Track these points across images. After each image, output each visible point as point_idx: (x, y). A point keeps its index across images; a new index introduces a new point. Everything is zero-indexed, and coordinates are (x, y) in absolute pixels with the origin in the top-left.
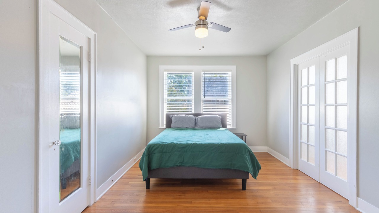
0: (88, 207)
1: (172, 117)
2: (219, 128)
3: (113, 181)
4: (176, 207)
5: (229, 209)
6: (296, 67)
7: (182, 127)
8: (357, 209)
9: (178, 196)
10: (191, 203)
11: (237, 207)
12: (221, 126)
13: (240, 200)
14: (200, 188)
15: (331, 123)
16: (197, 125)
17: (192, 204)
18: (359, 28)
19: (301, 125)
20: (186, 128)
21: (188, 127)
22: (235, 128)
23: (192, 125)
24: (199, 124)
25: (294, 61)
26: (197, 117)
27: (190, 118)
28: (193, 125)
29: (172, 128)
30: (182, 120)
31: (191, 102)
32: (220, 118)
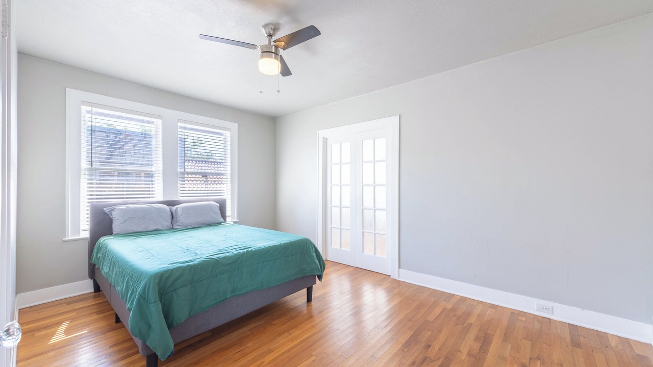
1: (113, 210)
6: (325, 140)
7: (145, 230)
8: (399, 279)
12: (223, 219)
15: (368, 203)
16: (177, 222)
17: (275, 352)
18: (400, 116)
19: (331, 207)
20: (155, 230)
21: (160, 228)
22: (236, 220)
23: (166, 223)
25: (323, 133)
26: (174, 208)
28: (168, 223)
29: (115, 235)
31: (153, 179)
32: (217, 205)
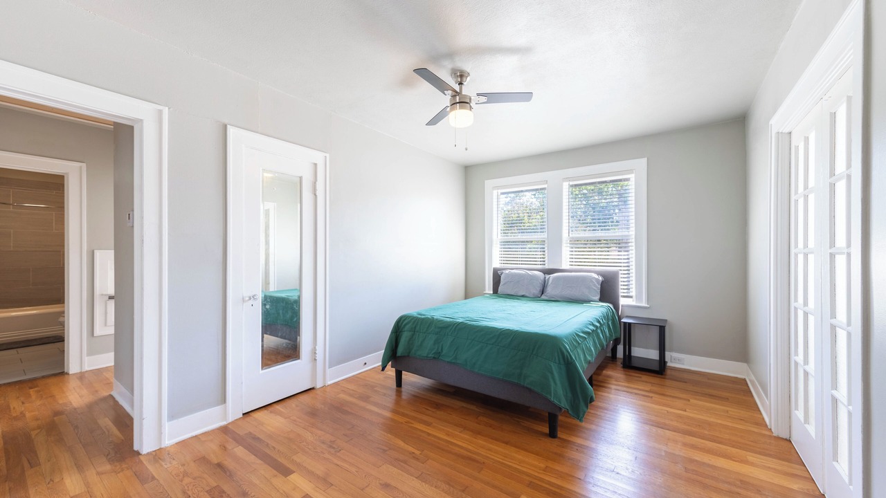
0: (313, 389)
1: (503, 274)
2: (588, 301)
3: (365, 364)
4: (402, 423)
5: (474, 456)
6: (787, 138)
9: (424, 409)
10: (428, 424)
11: (493, 459)
12: (598, 297)
13: (517, 450)
14: (473, 407)
16: (546, 292)
19: (796, 309)
20: (523, 296)
21: (527, 295)
22: (644, 304)
23: (536, 291)
24: (550, 291)
26: (547, 276)
27: (533, 277)
30: (518, 279)
32: (597, 280)
